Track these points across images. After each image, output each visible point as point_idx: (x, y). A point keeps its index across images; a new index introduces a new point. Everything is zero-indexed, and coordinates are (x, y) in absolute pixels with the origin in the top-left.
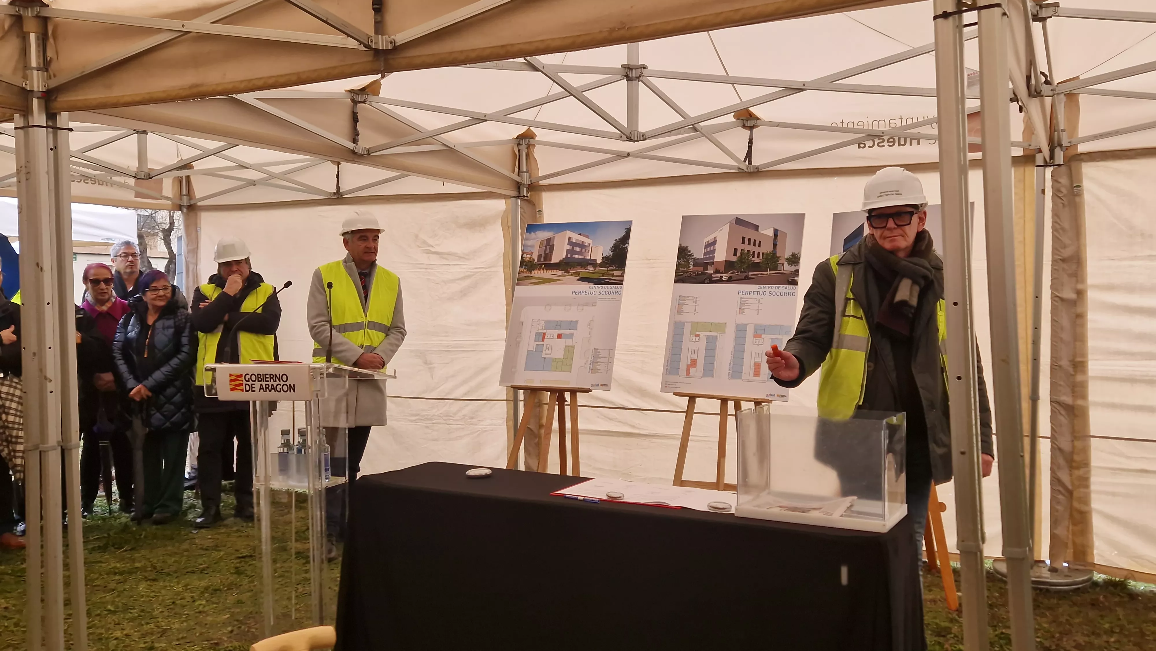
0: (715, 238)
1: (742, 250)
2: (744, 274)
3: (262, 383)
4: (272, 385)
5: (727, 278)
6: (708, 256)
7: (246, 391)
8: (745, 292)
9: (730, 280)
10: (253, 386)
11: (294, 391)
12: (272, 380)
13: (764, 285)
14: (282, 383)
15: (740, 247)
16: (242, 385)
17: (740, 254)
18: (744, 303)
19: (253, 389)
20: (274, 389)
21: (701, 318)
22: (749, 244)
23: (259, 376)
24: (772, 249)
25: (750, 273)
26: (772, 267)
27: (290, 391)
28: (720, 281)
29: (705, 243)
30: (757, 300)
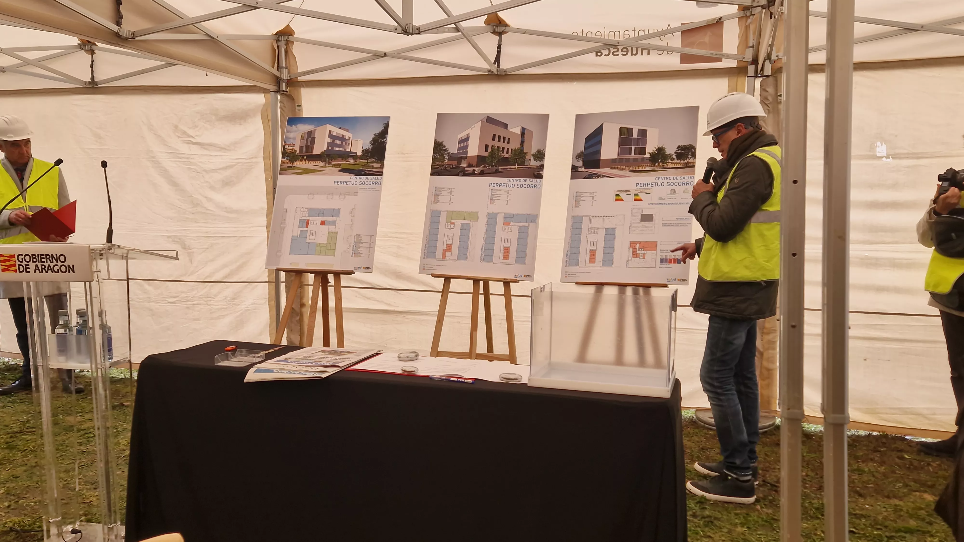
0: (468, 135)
1: (492, 146)
2: (494, 169)
3: (37, 263)
4: (49, 266)
5: (479, 171)
6: (461, 151)
7: (20, 272)
8: (495, 184)
9: (482, 174)
10: (27, 267)
11: (74, 272)
12: (48, 260)
13: (513, 179)
14: (60, 264)
15: (491, 143)
16: (15, 265)
17: (491, 150)
18: (495, 194)
19: (28, 270)
20: (51, 269)
21: (456, 207)
22: (499, 141)
23: (34, 257)
24: (520, 146)
25: (500, 167)
26: (520, 162)
27: (69, 272)
28: (473, 174)
29: (459, 139)
30: (506, 192)
